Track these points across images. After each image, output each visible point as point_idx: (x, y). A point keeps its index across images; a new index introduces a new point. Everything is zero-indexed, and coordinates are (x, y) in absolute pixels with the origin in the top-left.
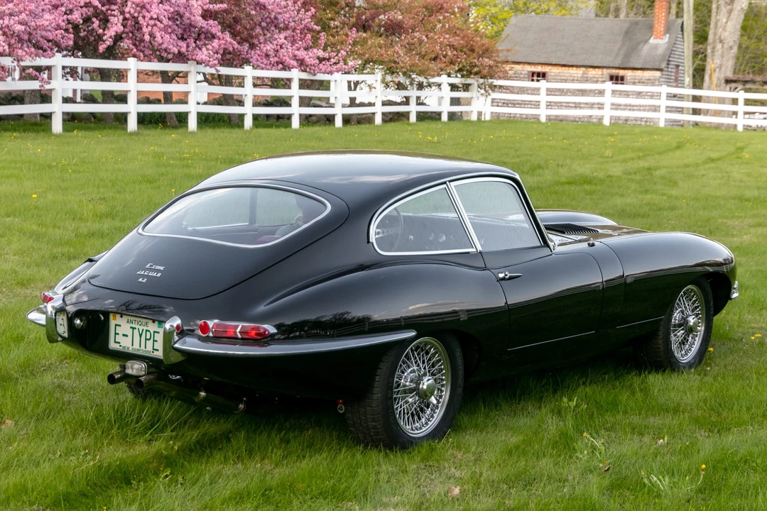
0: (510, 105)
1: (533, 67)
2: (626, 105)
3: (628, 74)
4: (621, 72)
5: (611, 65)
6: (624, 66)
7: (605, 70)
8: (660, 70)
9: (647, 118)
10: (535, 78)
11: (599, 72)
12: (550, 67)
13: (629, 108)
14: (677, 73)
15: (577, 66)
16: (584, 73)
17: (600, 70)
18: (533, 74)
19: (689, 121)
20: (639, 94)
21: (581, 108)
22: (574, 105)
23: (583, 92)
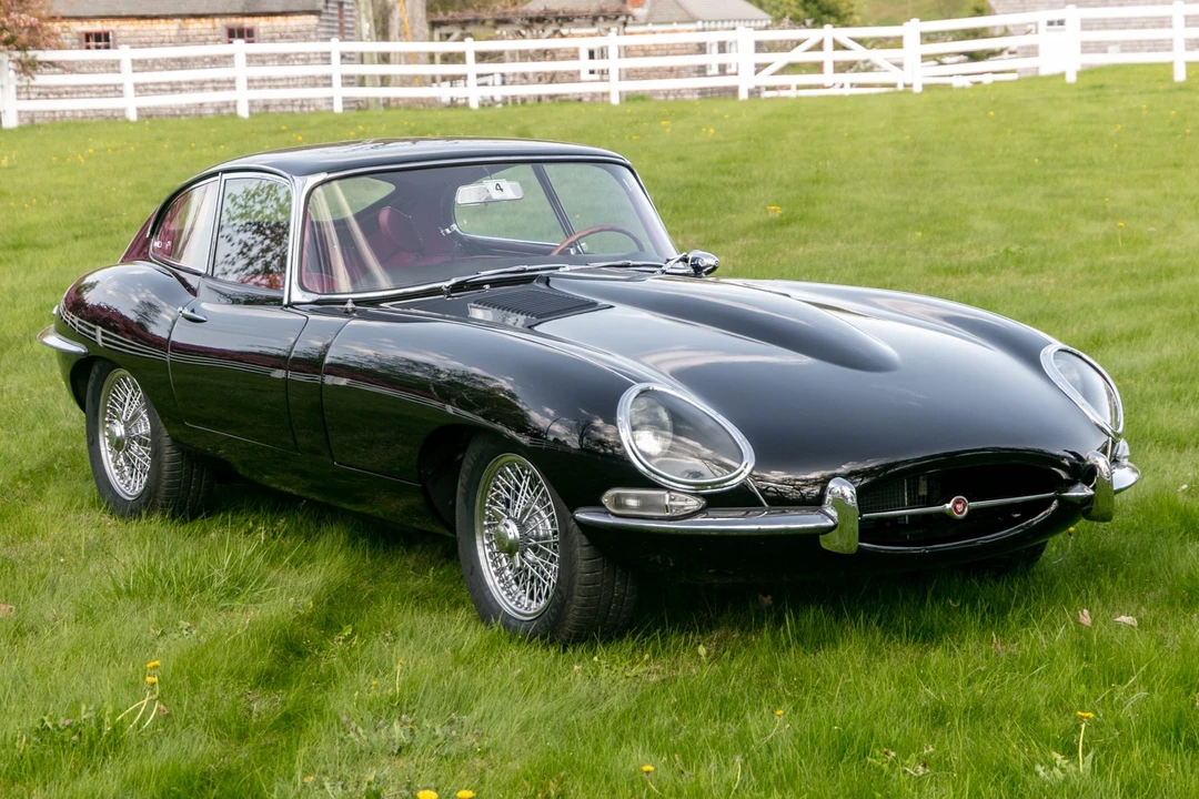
0: (51, 96)
1: (86, 23)
2: (263, 80)
3: (260, 24)
4: (247, 22)
5: (229, 11)
6: (253, 10)
7: (217, 20)
8: (316, 13)
9: (303, 100)
10: (92, 43)
11: (206, 24)
12: (117, 22)
13: (267, 84)
14: (341, 15)
15: (166, 17)
16: (181, 28)
17: (210, 21)
18: (88, 36)
19: (377, 99)
20: (284, 59)
21: (181, 91)
22: (168, 87)
23: (183, 63)
